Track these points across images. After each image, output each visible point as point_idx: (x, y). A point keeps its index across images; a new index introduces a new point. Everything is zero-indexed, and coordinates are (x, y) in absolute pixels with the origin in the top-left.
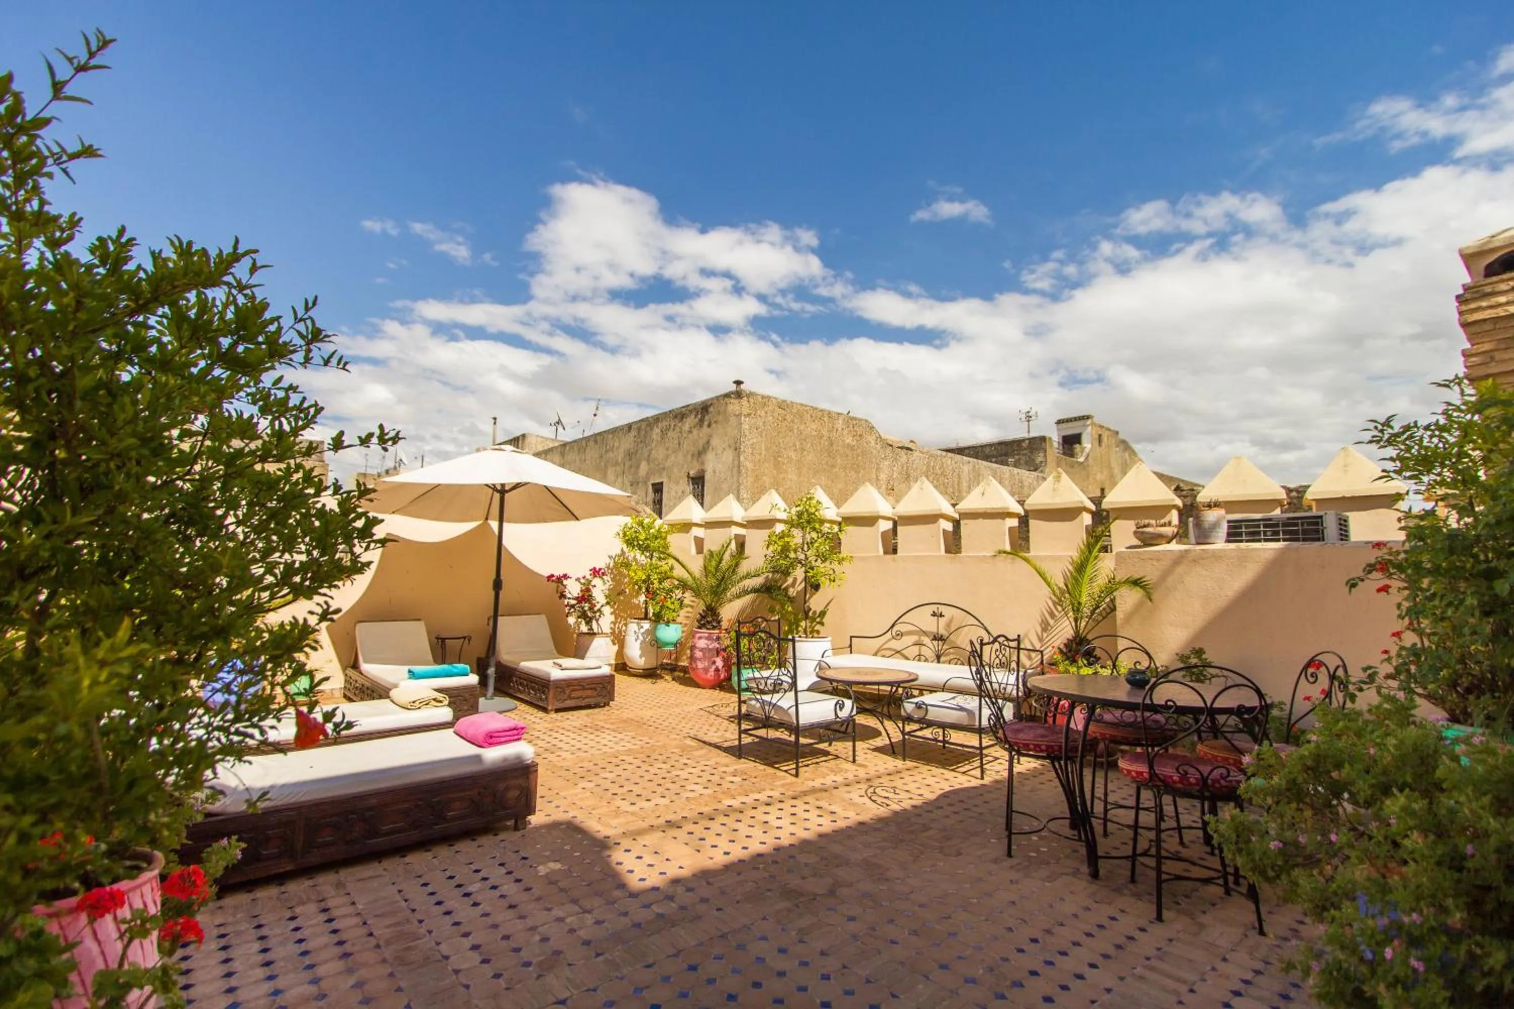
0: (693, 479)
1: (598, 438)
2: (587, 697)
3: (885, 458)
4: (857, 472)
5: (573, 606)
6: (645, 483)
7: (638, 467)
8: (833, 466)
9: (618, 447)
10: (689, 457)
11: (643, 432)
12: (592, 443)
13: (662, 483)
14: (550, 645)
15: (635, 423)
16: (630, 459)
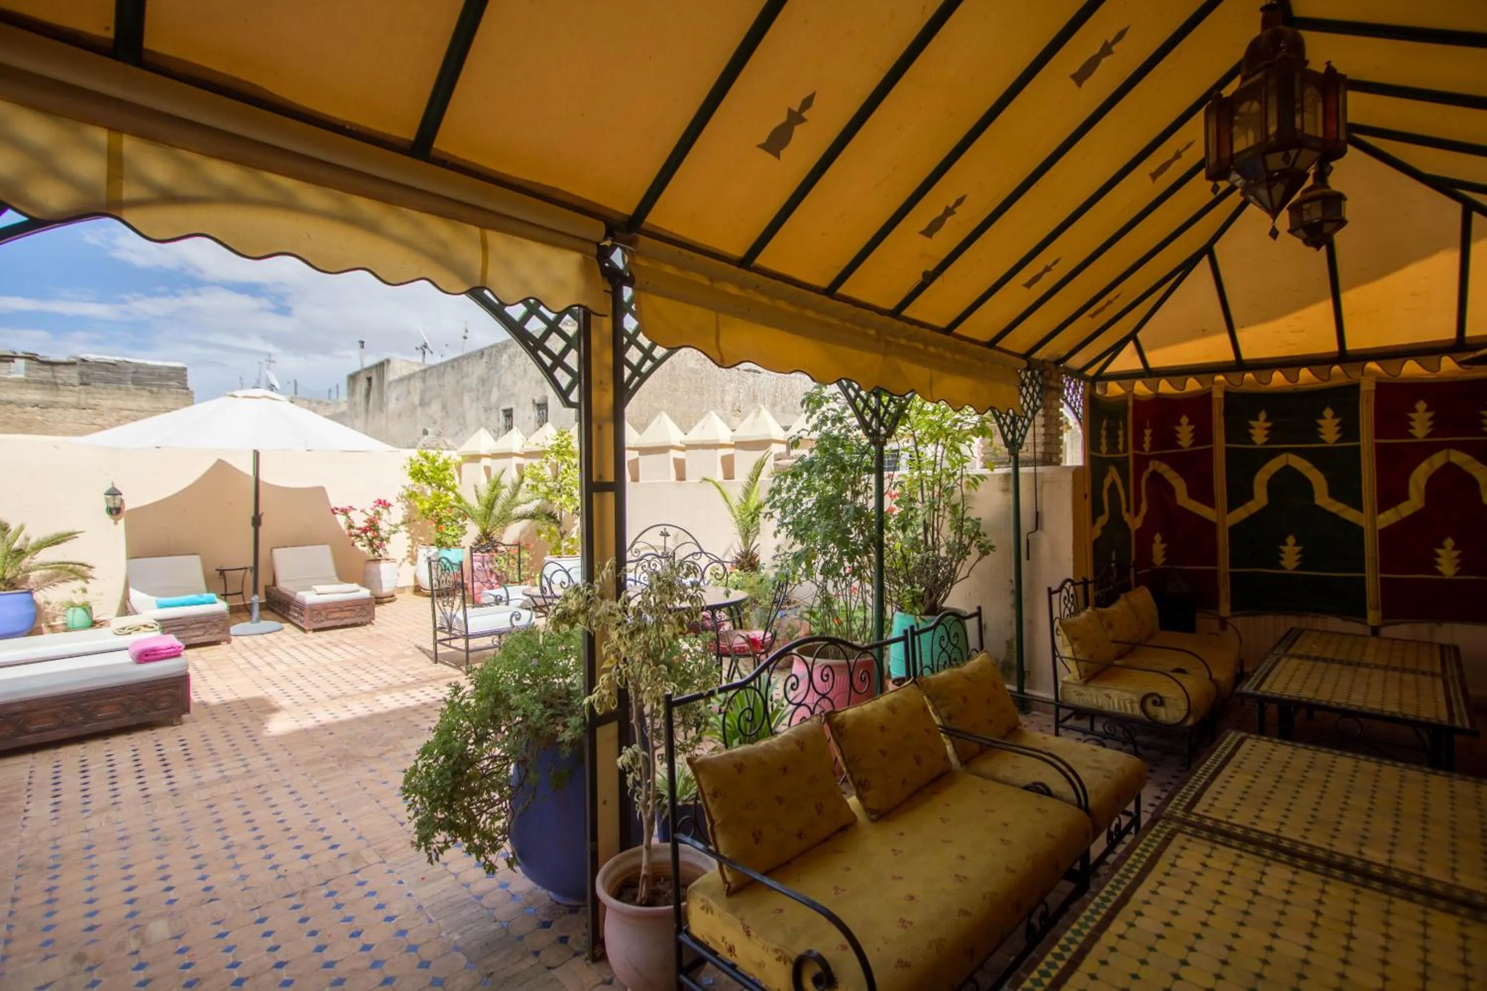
0: (538, 405)
1: (455, 364)
2: (345, 618)
3: (731, 381)
4: (701, 395)
5: (357, 536)
6: (497, 408)
7: (490, 392)
8: (675, 390)
9: (473, 373)
10: (533, 383)
11: (493, 359)
12: (449, 369)
13: (511, 410)
14: (332, 573)
15: (486, 348)
16: (483, 386)
